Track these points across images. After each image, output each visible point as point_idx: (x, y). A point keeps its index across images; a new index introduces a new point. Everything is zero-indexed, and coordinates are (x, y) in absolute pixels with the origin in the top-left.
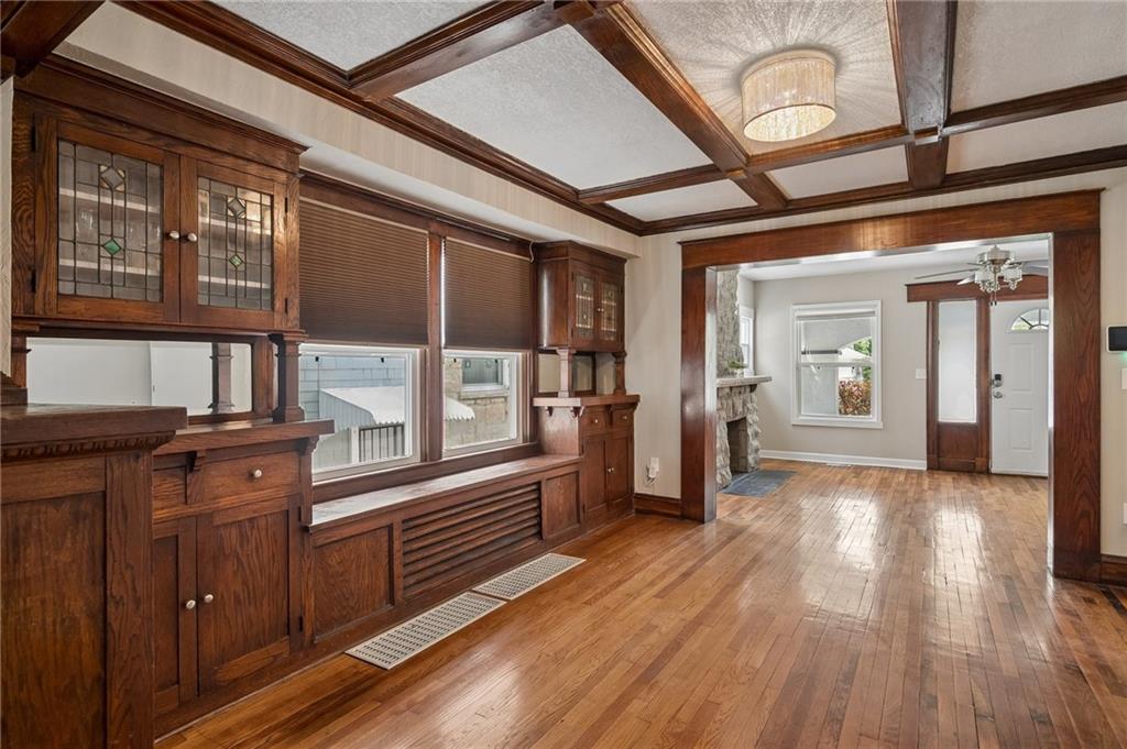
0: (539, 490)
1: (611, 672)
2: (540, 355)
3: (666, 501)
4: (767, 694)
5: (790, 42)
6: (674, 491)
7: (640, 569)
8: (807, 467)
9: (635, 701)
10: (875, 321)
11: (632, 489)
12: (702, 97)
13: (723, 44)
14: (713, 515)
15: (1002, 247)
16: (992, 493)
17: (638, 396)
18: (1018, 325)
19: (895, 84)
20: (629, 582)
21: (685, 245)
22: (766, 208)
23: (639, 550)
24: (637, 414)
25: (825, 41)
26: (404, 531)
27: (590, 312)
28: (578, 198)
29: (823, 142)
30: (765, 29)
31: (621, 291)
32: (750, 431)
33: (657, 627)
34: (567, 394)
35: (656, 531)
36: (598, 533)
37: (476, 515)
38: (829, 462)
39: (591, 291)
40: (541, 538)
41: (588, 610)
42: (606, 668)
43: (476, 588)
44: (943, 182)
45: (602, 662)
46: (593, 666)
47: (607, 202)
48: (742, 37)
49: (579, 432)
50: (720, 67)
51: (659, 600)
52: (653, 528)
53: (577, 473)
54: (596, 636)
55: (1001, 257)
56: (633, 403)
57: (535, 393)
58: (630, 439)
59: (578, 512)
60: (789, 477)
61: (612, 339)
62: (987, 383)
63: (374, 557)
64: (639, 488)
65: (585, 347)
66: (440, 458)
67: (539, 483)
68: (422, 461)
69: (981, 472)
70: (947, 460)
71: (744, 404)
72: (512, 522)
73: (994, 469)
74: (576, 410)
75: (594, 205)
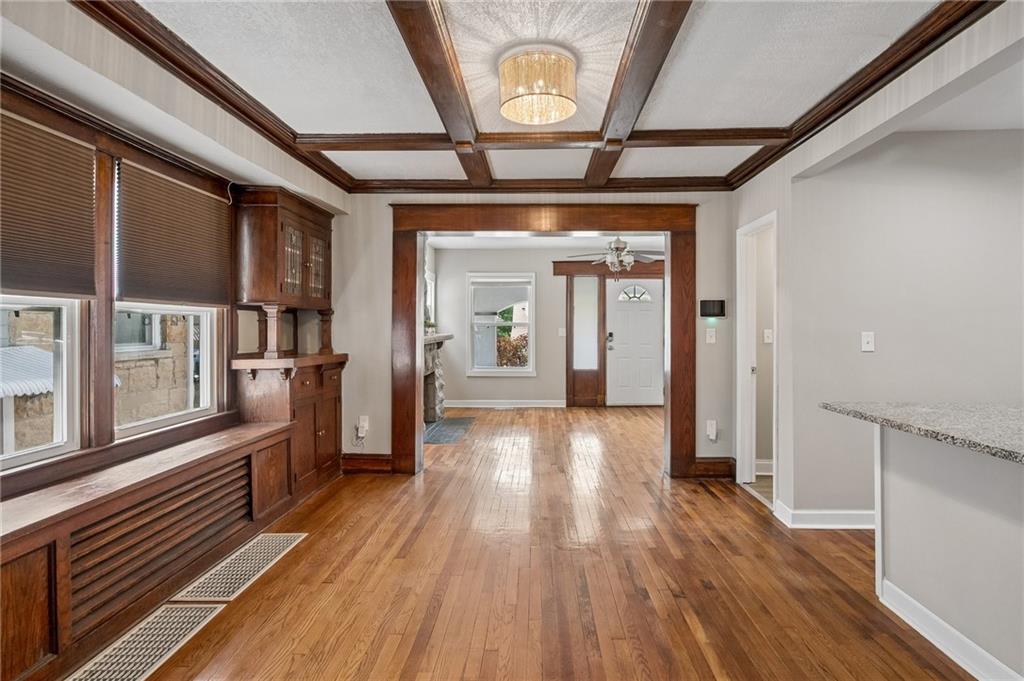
0: (248, 465)
1: (383, 651)
2: (239, 312)
3: (376, 459)
4: (532, 627)
5: (552, 36)
6: (385, 448)
7: (371, 532)
8: (481, 413)
9: (419, 674)
10: (530, 289)
11: (340, 450)
12: (461, 65)
13: (498, 19)
14: (421, 465)
15: (622, 238)
16: (612, 421)
17: (346, 355)
18: (622, 297)
19: (608, 97)
20: (364, 549)
21: (395, 207)
22: (474, 183)
23: (362, 512)
24: (345, 373)
25: (577, 45)
26: (73, 546)
27: (299, 268)
28: (294, 142)
29: (541, 133)
30: (537, 18)
31: (329, 246)
32: (437, 384)
33: (410, 588)
34: (276, 355)
35: (371, 490)
36: (311, 501)
37: (174, 507)
38: (497, 407)
39: (300, 244)
40: (252, 520)
41: (331, 589)
42: (376, 647)
43: (178, 597)
44: (607, 183)
45: (369, 644)
46: (360, 651)
47: (324, 152)
48: (515, 17)
49: (291, 395)
50: (488, 41)
51: (402, 560)
52: (368, 486)
53: (288, 441)
54: (350, 616)
55: (622, 246)
56: (341, 362)
57: (233, 354)
58: (338, 399)
59: (290, 485)
60: (470, 423)
61: (319, 296)
62: (605, 338)
63: (25, 594)
64: (347, 448)
65: (294, 303)
66: (112, 439)
67: (249, 458)
68: (82, 448)
69: (600, 406)
70: (579, 398)
71: (433, 359)
72: (217, 507)
73: (608, 403)
74: (288, 372)
75: (309, 152)
